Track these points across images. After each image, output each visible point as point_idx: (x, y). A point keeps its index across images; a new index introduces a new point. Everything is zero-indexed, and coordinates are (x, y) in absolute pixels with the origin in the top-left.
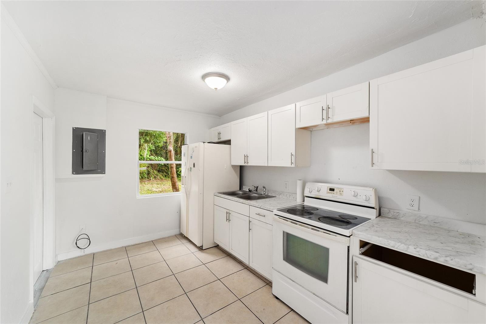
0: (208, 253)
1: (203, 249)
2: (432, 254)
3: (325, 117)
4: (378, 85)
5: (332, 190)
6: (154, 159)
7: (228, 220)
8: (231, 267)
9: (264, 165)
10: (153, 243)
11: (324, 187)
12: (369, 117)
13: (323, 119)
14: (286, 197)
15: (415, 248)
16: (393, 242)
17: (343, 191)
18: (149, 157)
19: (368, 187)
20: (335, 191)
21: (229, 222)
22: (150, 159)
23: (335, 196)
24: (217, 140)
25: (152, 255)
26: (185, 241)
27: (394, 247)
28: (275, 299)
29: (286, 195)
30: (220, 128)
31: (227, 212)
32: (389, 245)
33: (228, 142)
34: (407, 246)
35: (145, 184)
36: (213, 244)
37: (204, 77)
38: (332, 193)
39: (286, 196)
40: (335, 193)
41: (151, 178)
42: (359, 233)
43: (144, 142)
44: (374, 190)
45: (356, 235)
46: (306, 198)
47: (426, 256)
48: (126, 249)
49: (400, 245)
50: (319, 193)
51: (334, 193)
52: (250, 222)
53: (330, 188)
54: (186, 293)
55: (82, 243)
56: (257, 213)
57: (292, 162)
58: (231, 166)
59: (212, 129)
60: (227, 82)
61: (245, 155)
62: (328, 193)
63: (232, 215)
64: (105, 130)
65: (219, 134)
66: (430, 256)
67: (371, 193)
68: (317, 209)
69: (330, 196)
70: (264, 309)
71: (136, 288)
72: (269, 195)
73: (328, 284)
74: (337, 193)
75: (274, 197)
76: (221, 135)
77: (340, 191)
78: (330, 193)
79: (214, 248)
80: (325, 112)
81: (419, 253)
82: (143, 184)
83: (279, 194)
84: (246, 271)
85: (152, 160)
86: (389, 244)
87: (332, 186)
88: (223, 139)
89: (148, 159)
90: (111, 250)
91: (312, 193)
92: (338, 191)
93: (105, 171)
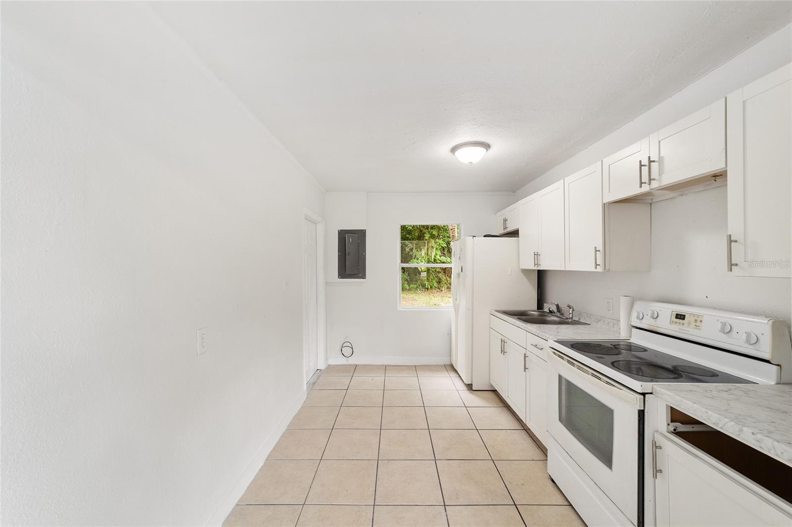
0: (478, 396)
1: (473, 389)
2: (785, 450)
3: (645, 178)
4: (744, 102)
5: (680, 317)
6: (445, 261)
7: (503, 351)
8: (503, 420)
9: (559, 269)
10: (415, 368)
11: (667, 311)
12: (726, 171)
13: (641, 183)
14: (608, 327)
15: (753, 433)
16: (715, 415)
17: (701, 321)
18: (439, 258)
19: (761, 315)
20: (686, 319)
21: (504, 354)
22: (441, 261)
23: (686, 329)
24: (502, 232)
25: (409, 380)
26: (453, 374)
27: (717, 424)
28: (550, 480)
29: (608, 323)
30: (506, 212)
31: (502, 339)
32: (709, 421)
33: (515, 234)
34: (740, 426)
35: (433, 296)
36: (489, 386)
37: (454, 150)
38: (680, 323)
39: (608, 325)
40: (686, 324)
41: (443, 289)
42: (664, 391)
43: (429, 237)
44: (771, 322)
45: (658, 393)
46: (634, 330)
47: (773, 451)
48: (386, 368)
49: (728, 422)
50: (655, 321)
51: (683, 324)
52: (525, 357)
53: (677, 314)
54: (429, 429)
55: (347, 351)
56: (534, 344)
57: (597, 263)
58: (520, 272)
59: (498, 214)
60: (487, 150)
61: (535, 252)
62: (671, 322)
63: (508, 345)
64: (365, 230)
65: (505, 220)
66: (782, 453)
67: (763, 328)
68: (645, 350)
69: (675, 329)
70: (523, 484)
71: (383, 407)
72: (581, 321)
73: (612, 471)
74: (689, 323)
75: (586, 324)
76: (508, 224)
77: (696, 320)
78: (676, 323)
79: (490, 392)
80: (645, 170)
81: (761, 445)
82: (431, 296)
83: (597, 320)
84: (524, 433)
85: (443, 263)
86: (708, 418)
87: (681, 309)
88: (511, 228)
89: (438, 261)
90: (372, 365)
91: (643, 321)
92: (692, 319)
93: (365, 276)
